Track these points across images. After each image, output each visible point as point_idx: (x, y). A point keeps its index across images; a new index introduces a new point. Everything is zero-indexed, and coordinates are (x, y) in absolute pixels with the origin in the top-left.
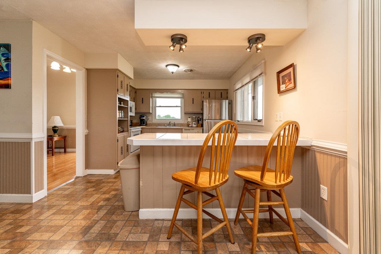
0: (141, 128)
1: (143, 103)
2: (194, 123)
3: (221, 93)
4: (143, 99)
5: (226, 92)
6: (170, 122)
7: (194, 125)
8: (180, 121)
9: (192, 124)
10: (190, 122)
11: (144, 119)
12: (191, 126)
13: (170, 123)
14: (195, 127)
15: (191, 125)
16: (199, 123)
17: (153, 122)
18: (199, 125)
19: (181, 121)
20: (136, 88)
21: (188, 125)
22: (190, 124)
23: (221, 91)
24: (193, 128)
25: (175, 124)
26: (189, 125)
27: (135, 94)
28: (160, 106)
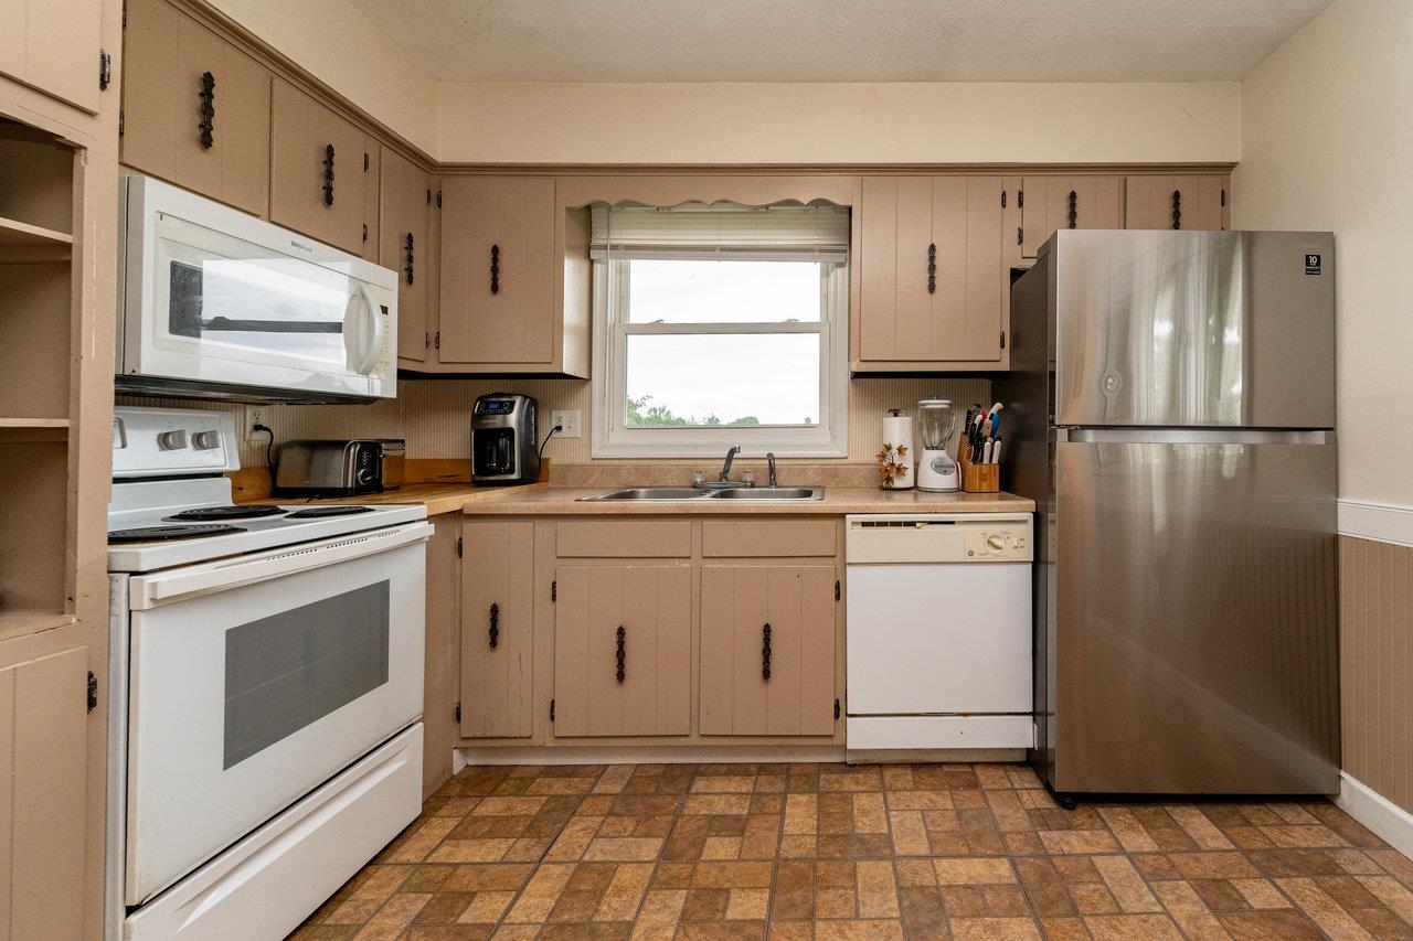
0: (430, 518)
1: (495, 288)
2: (930, 456)
3: (1177, 195)
4: (495, 250)
5: (1211, 184)
6: (733, 451)
7: (933, 479)
8: (817, 447)
9: (917, 465)
10: (901, 450)
11: (509, 432)
12: (907, 481)
13: (730, 458)
14: (947, 492)
15: (910, 473)
16: (977, 459)
17: (596, 453)
18: (983, 478)
19: (827, 439)
20: (440, 159)
21: (885, 479)
22: (900, 470)
23: (1169, 184)
24: (925, 501)
25: (772, 470)
26: (889, 479)
27: (433, 209)
28: (658, 328)
